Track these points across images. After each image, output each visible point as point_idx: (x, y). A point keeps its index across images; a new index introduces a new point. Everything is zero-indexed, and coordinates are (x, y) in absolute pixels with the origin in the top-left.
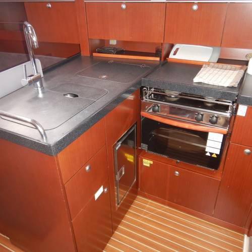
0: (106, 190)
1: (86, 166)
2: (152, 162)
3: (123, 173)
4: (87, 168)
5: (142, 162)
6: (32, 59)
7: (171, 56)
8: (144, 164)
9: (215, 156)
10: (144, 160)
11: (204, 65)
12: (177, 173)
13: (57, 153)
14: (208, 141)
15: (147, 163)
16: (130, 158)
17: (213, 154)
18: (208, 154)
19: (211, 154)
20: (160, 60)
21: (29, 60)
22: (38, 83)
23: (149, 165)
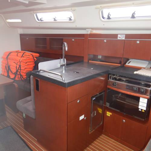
0: (85, 118)
1: (78, 100)
2: (111, 114)
3: (95, 115)
4: (78, 101)
5: (106, 113)
6: (63, 58)
7: (127, 64)
8: (107, 115)
9: (144, 111)
10: (107, 112)
11: (142, 69)
12: (124, 121)
13: (68, 87)
14: (140, 102)
15: (109, 114)
16: (100, 111)
17: (143, 110)
18: (140, 110)
19: (142, 110)
20: (121, 65)
21: (62, 58)
22: (64, 67)
23: (109, 116)
